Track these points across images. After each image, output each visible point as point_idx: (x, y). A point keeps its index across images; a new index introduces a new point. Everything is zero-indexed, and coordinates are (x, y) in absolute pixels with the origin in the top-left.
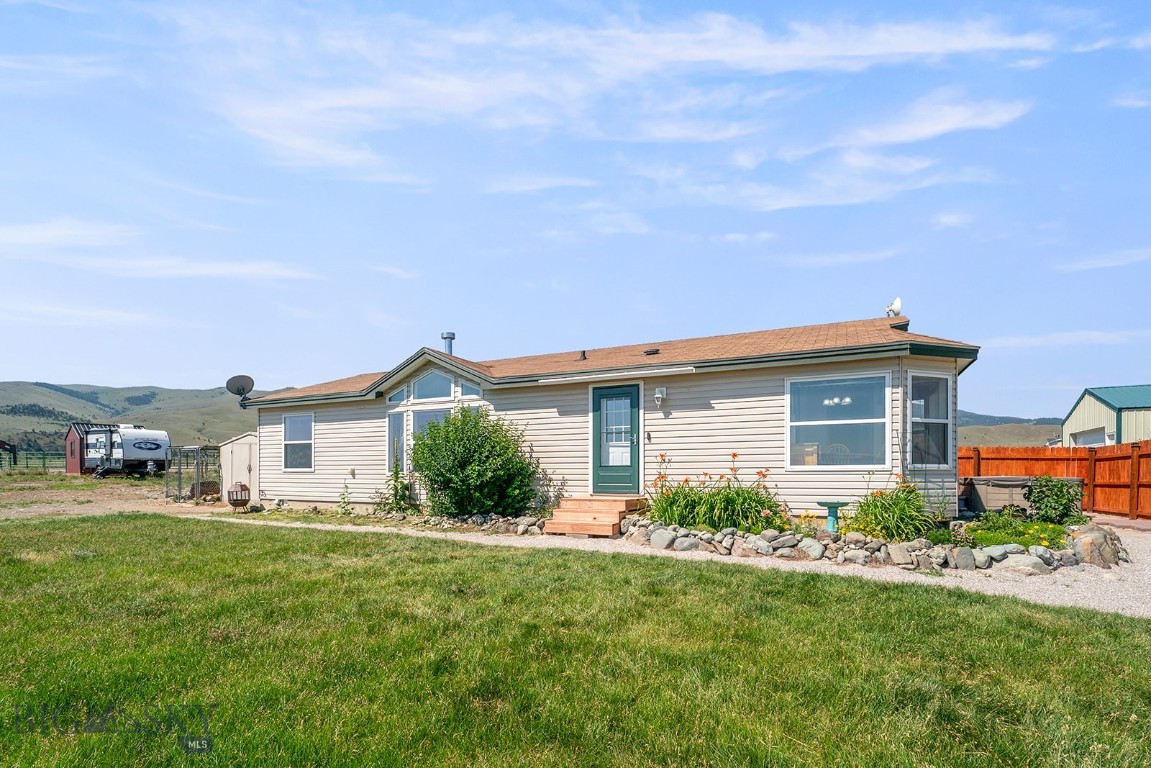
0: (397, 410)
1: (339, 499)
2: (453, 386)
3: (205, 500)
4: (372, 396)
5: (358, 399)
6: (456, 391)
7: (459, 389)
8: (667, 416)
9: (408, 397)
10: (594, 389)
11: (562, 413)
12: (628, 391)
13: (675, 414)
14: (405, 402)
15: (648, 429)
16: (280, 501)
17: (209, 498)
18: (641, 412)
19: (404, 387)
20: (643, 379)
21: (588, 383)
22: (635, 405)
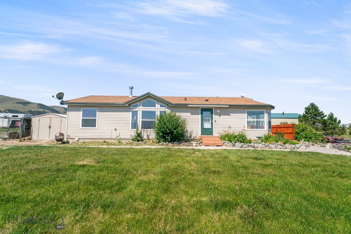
0: (134, 110)
1: (116, 138)
2: (157, 104)
3: (24, 139)
4: (127, 105)
5: (121, 105)
6: (158, 106)
7: (159, 105)
8: (220, 117)
9: (140, 106)
10: (201, 109)
11: (192, 114)
12: (210, 110)
13: (221, 116)
14: (138, 108)
15: (215, 119)
16: (79, 139)
17: (26, 138)
18: (214, 115)
19: (138, 103)
20: (214, 107)
21: (199, 107)
22: (212, 113)
